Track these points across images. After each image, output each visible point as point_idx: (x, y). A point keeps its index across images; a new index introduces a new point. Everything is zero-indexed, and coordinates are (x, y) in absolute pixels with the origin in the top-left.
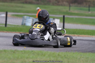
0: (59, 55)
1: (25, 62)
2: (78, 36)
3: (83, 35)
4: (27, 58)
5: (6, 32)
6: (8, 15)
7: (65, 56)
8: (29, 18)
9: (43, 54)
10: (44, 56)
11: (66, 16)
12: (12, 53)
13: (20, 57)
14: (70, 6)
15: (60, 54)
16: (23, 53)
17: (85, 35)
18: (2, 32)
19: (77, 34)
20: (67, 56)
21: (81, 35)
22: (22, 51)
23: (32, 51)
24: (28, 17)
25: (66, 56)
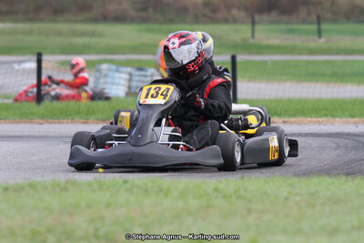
0: (216, 189)
1: (102, 218)
2: (284, 122)
3: (301, 119)
4: (107, 206)
5: (41, 121)
6: (44, 65)
7: (237, 191)
8: (117, 71)
9: (161, 190)
10: (166, 196)
11: (239, 58)
12: (58, 190)
13: (83, 204)
14: (253, 23)
15: (221, 186)
16: (94, 191)
17: (309, 119)
18: (25, 122)
19: (279, 115)
20: (245, 190)
21: (293, 119)
22: (90, 184)
23: (126, 182)
24: (113, 67)
25: (242, 193)
